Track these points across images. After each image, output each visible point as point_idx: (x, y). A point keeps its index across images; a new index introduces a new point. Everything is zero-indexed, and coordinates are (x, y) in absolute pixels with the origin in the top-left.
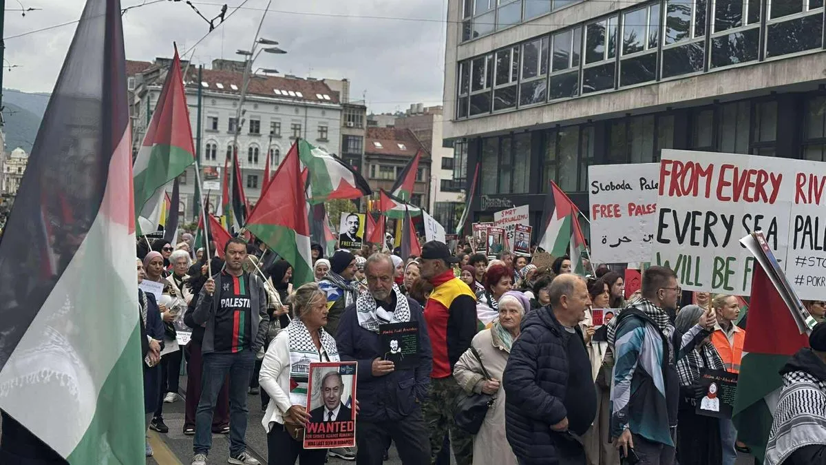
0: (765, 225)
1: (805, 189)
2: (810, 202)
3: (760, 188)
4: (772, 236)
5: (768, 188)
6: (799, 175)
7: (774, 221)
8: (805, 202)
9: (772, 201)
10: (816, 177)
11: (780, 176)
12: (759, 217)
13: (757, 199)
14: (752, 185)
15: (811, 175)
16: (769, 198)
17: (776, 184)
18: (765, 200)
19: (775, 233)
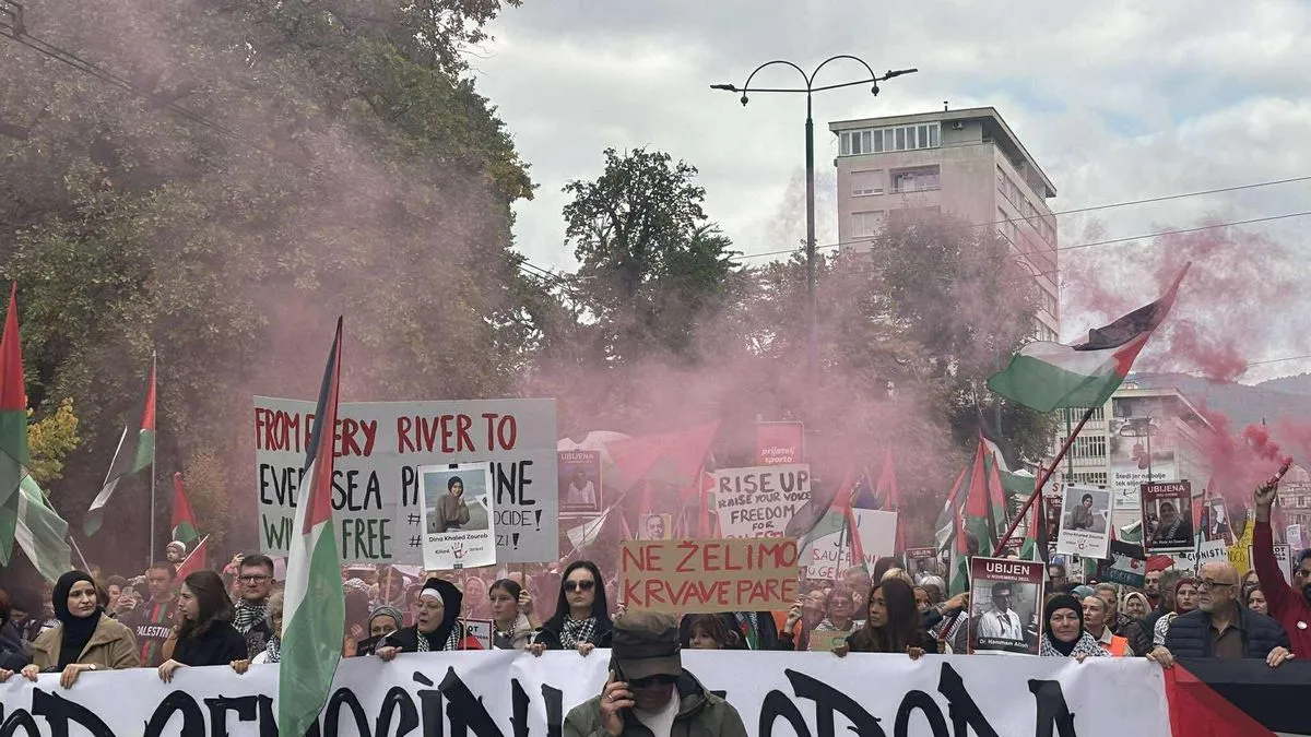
0: (362, 481)
1: (411, 435)
2: (419, 449)
3: (348, 440)
4: (373, 494)
5: (360, 439)
6: (400, 421)
7: (374, 476)
8: (413, 450)
9: (367, 452)
10: (424, 419)
11: (374, 423)
12: (351, 474)
13: (346, 452)
14: (339, 437)
15: (418, 418)
16: (362, 449)
17: (370, 432)
18: (358, 452)
19: (377, 490)
